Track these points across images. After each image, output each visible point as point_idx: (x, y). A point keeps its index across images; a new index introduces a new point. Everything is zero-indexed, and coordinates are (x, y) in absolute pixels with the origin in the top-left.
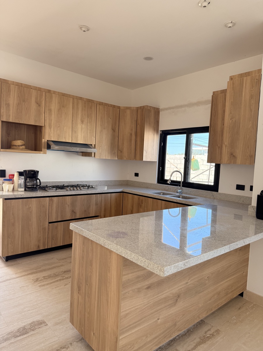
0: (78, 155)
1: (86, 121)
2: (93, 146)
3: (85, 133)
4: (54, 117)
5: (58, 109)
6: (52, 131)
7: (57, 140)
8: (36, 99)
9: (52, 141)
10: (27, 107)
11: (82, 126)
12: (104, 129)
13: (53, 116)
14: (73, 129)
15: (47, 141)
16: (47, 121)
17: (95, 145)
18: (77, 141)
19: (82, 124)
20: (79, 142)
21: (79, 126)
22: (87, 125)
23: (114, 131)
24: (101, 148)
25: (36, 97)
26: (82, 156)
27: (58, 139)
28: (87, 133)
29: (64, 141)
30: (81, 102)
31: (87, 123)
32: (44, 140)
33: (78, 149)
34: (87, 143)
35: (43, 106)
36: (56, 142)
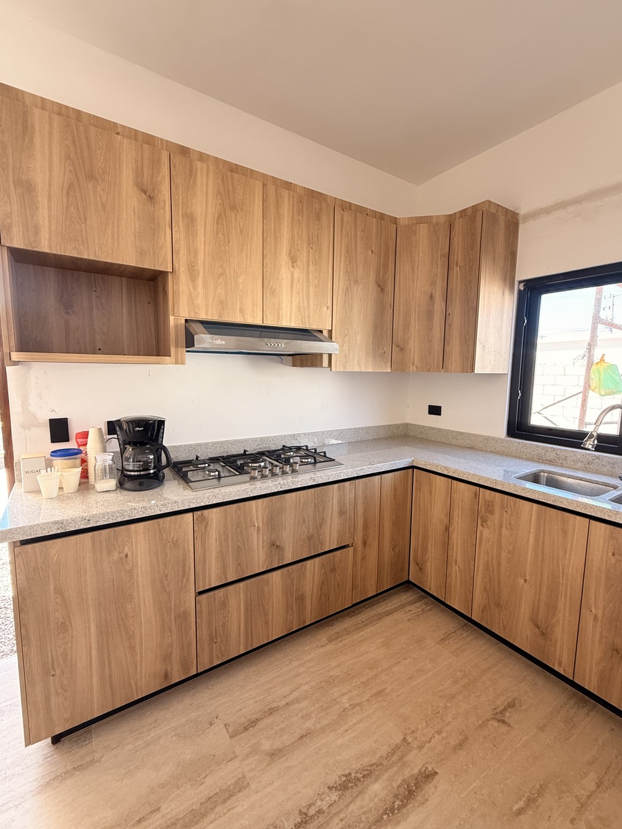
0: (282, 363)
1: (305, 260)
2: (325, 333)
3: (301, 295)
4: (205, 242)
5: (216, 215)
6: (200, 289)
7: (215, 318)
8: (138, 172)
9: (203, 323)
10: (104, 199)
11: (292, 274)
12: (356, 282)
13: (201, 238)
14: (266, 283)
15: (184, 322)
16: (182, 253)
17: (330, 332)
18: (278, 322)
19: (293, 266)
20: (285, 323)
21: (285, 273)
22: (308, 270)
23: (382, 290)
24: (347, 339)
25: (137, 167)
26: (294, 366)
27: (220, 316)
28: (308, 294)
29: (238, 319)
30: (289, 197)
31: (308, 265)
32: (175, 321)
33: (283, 345)
34: (307, 327)
35: (164, 201)
36: (214, 327)
